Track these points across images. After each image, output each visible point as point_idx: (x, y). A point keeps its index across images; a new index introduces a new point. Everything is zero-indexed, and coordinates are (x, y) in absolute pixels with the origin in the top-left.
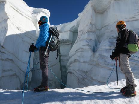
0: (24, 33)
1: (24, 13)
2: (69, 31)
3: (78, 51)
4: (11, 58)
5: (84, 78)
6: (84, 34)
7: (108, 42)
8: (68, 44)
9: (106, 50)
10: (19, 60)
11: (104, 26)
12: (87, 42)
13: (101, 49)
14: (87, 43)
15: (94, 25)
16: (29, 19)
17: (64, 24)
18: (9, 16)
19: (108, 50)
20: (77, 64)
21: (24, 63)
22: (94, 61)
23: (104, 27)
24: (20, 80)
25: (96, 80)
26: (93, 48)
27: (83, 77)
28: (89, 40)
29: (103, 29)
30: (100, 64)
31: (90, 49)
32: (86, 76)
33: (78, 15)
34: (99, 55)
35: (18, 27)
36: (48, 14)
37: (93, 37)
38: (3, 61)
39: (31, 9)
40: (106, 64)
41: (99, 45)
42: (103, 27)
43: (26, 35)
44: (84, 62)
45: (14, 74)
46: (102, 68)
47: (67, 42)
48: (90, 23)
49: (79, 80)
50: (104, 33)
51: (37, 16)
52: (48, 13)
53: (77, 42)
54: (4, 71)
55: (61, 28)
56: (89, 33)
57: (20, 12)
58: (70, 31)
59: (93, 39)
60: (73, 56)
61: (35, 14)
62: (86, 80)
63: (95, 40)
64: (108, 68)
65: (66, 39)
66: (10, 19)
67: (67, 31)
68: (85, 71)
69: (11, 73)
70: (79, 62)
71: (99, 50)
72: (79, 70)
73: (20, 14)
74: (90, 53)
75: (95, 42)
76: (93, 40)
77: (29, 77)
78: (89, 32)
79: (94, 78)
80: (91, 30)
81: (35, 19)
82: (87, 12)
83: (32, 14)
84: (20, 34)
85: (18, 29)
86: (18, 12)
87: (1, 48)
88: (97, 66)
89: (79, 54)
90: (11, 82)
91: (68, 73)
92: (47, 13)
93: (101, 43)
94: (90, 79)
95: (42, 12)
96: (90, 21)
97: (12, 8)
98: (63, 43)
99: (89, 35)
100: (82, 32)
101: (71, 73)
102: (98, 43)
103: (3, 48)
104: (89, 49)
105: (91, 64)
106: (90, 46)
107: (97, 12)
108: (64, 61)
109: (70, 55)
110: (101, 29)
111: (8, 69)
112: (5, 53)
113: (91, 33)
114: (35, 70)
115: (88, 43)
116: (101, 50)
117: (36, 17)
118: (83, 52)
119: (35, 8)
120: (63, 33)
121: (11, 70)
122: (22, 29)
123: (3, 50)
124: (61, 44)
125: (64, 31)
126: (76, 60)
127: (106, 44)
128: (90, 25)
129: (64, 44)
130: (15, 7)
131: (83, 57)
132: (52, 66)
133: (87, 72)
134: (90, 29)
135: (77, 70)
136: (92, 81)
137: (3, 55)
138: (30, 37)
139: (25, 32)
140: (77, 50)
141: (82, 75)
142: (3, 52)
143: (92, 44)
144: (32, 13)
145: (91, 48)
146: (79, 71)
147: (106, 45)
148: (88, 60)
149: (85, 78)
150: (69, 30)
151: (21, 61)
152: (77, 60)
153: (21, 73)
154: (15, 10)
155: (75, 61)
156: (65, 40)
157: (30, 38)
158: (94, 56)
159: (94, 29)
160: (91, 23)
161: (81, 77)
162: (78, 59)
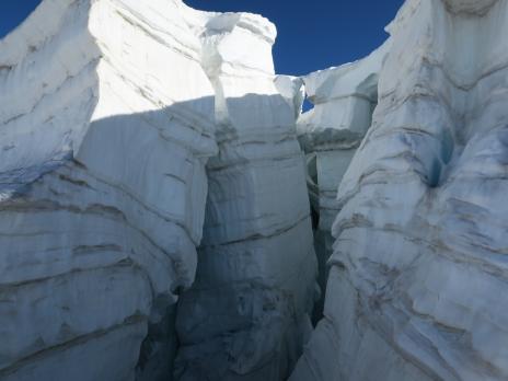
0: (168, 110)
1: (168, 33)
2: (353, 95)
3: (367, 179)
4: (111, 201)
5: (380, 297)
6: (397, 108)
7: (497, 144)
8: (349, 146)
9: (485, 179)
10: (146, 208)
11: (485, 71)
12: (404, 140)
13: (460, 176)
14: (403, 148)
15: (441, 66)
16: (187, 55)
17: (332, 68)
18: (105, 46)
19: (492, 179)
20: (360, 233)
21: (168, 220)
22: (428, 225)
23: (489, 74)
24: (151, 284)
25: (425, 316)
26: (429, 166)
27: (377, 292)
28: (413, 133)
29: (481, 85)
30: (450, 246)
31: (416, 171)
32: (388, 288)
33: (386, 29)
34: (451, 200)
35: (143, 88)
36: (265, 34)
37: (431, 120)
38: (79, 216)
39: (201, 18)
40: (475, 246)
41: (460, 154)
42: (483, 76)
43: (176, 116)
44: (389, 228)
45: (124, 261)
46: (457, 261)
47: (343, 140)
48: (419, 61)
49: (359, 302)
50: (488, 103)
51: (222, 42)
52: (267, 28)
53: (368, 141)
54: (83, 249)
55: (319, 85)
56: (415, 102)
57: (152, 31)
58: (355, 95)
59: (433, 129)
60: (353, 196)
61: (214, 37)
62: (387, 310)
63: (445, 131)
64: (486, 265)
65: (341, 128)
66: (108, 61)
67: (346, 97)
68: (391, 266)
69: (112, 257)
70: (370, 225)
71: (453, 179)
72: (365, 260)
73: (154, 37)
74: (414, 190)
75: (443, 143)
76: (431, 134)
77: (186, 272)
78: (413, 98)
79: (418, 306)
80: (424, 91)
81: (213, 53)
82: (414, 12)
83: (204, 35)
84: (151, 112)
85: (145, 96)
86: (145, 31)
87: (71, 169)
88: (437, 249)
89: (369, 192)
90: (107, 289)
91: (330, 267)
92: (262, 29)
93: (468, 146)
94: (403, 307)
95: (241, 25)
96: (421, 52)
97: (120, 18)
98: (329, 142)
99: (413, 112)
100: (390, 97)
101: (341, 266)
102: (457, 148)
103: (78, 169)
104: (412, 173)
105: (417, 240)
106: (415, 159)
107: (461, 12)
108: (330, 212)
109: (341, 195)
110: (474, 85)
111: (99, 242)
112: (88, 186)
113: (422, 104)
114: (213, 247)
115: (410, 145)
116: (462, 180)
117: (215, 48)
118: (385, 183)
119: (216, 11)
120: (329, 103)
121: (114, 247)
122: (156, 96)
123: (80, 175)
124: (319, 148)
125: (333, 96)
126: (357, 215)
127: (486, 152)
128: (420, 71)
129: (332, 146)
130: (131, 12)
131: (384, 206)
132: (278, 232)
133: (395, 272)
134: (421, 86)
135: (360, 260)
136: (408, 319)
137: (79, 191)
138: (189, 123)
139: (170, 103)
140: (363, 177)
141: (374, 284)
142: (81, 183)
143: (430, 150)
144: (201, 32)
145: (418, 167)
146: (364, 266)
147: (486, 156)
148: (403, 218)
149: (384, 298)
150: (353, 91)
151: (154, 212)
152: (362, 216)
153: (155, 257)
154: (132, 24)
155: (357, 220)
156: (334, 133)
157: (192, 128)
158: (430, 206)
159: (438, 85)
160: (424, 59)
161: (370, 291)
162: (364, 211)
